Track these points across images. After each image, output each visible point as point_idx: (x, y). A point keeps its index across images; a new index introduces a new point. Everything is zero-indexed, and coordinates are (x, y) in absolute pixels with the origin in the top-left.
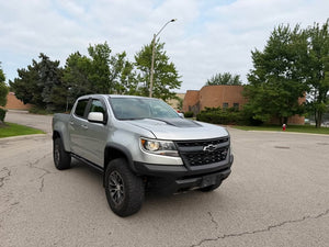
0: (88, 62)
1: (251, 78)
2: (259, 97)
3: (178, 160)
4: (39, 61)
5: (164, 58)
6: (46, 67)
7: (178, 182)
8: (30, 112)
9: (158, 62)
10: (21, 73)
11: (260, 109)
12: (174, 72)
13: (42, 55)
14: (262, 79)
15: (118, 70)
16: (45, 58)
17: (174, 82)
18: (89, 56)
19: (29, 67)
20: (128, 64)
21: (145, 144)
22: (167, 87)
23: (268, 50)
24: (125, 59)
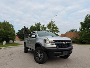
0: (35, 27)
1: (80, 30)
2: (83, 35)
3: (55, 46)
4: (23, 28)
5: (55, 25)
6: (25, 29)
7: (55, 53)
8: (21, 41)
9: (53, 26)
10: (19, 31)
11: (84, 39)
12: (57, 29)
13: (24, 26)
14: (84, 30)
15: (42, 29)
16: (25, 27)
17: (58, 31)
18: (35, 26)
19: (21, 29)
20: (45, 27)
21: (45, 41)
22: (56, 33)
23: (85, 21)
24: (44, 26)
